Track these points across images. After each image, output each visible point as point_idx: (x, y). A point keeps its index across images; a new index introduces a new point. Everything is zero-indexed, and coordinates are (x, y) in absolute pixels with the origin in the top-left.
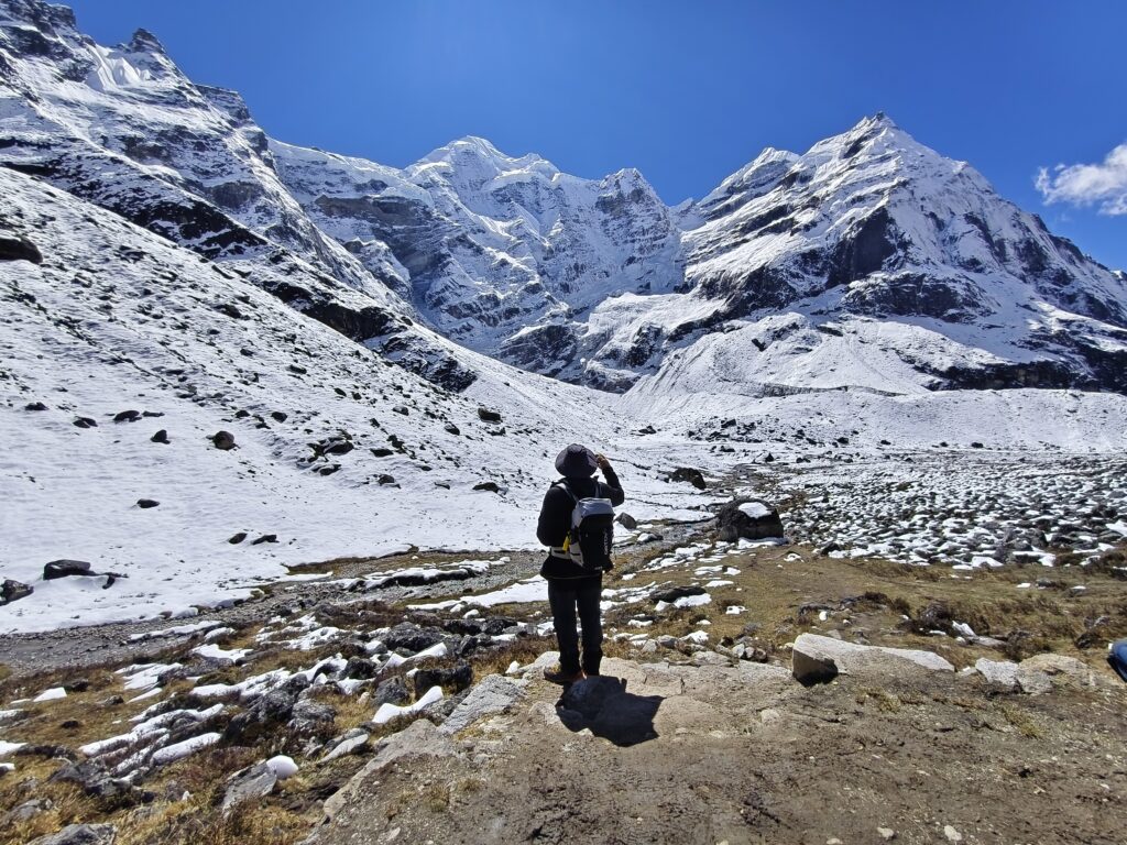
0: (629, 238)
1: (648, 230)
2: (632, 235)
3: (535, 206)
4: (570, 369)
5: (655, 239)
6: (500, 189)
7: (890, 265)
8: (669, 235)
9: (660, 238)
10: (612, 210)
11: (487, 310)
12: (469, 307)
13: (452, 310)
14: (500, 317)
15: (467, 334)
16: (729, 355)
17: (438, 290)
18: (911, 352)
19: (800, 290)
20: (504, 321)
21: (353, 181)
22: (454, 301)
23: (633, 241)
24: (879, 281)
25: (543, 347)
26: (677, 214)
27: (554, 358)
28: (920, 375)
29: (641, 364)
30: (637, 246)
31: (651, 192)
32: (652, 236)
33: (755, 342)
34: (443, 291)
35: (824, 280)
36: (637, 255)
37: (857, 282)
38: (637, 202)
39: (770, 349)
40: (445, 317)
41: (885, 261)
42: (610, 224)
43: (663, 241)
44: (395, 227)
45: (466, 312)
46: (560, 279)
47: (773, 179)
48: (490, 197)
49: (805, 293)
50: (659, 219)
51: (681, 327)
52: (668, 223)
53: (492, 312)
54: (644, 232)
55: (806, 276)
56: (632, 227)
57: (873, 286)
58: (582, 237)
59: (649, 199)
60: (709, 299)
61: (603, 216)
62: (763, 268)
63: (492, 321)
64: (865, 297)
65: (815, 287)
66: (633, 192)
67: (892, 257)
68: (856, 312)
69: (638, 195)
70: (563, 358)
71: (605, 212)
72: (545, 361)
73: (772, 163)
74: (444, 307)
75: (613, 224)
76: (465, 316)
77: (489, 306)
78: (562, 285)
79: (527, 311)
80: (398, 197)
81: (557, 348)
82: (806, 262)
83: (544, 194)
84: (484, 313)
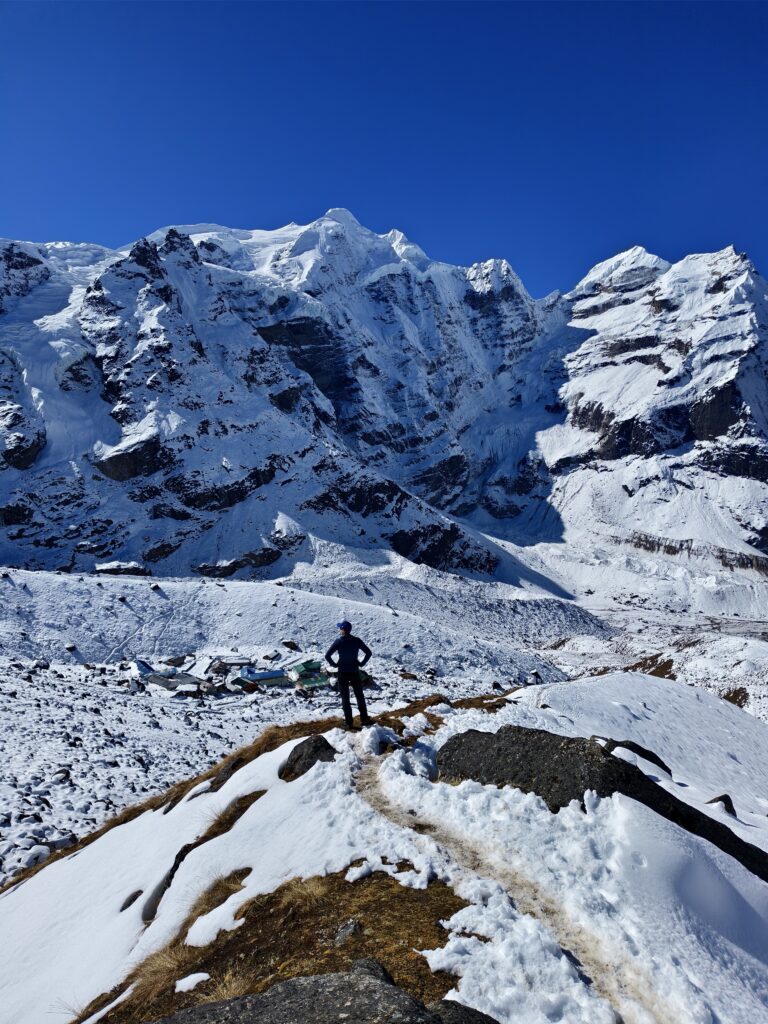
0: (498, 342)
1: (516, 333)
2: (502, 338)
3: (409, 304)
4: (467, 493)
5: (524, 342)
6: (374, 284)
7: (733, 433)
8: (537, 337)
9: (528, 340)
10: (481, 307)
11: (395, 437)
12: (380, 435)
13: (367, 437)
14: (407, 445)
15: (381, 461)
16: (604, 497)
17: (351, 416)
18: (739, 512)
19: (663, 442)
20: (410, 448)
21: (267, 303)
22: (367, 428)
23: (503, 346)
24: (724, 446)
25: (446, 475)
26: (544, 309)
27: (454, 484)
28: (744, 531)
29: (527, 493)
30: (507, 352)
31: (520, 289)
32: (519, 339)
33: (625, 488)
34: (356, 418)
35: (683, 435)
36: (507, 362)
37: (708, 442)
38: (506, 300)
39: (637, 495)
40: (362, 444)
41: (730, 428)
42: (479, 323)
43: (530, 344)
44: (303, 347)
45: (377, 439)
46: (445, 397)
47: (641, 287)
48: (365, 293)
49: (667, 446)
50: (528, 320)
51: (561, 461)
52: (535, 323)
53: (399, 440)
54: (513, 335)
55: (668, 430)
56: (502, 329)
57: (719, 449)
58: (455, 341)
59: (519, 296)
60: (581, 428)
61: (472, 313)
62: (633, 419)
63: (399, 448)
64: (712, 457)
65: (675, 440)
66: (504, 289)
67: (735, 425)
68: (705, 469)
69: (509, 292)
70: (460, 484)
71: (474, 308)
72: (448, 487)
73: (643, 268)
74: (359, 434)
75: (482, 324)
76: (378, 443)
77: (396, 434)
78: (446, 403)
79: (429, 439)
80: (304, 318)
81: (456, 476)
82: (669, 417)
83: (417, 290)
84: (393, 440)
